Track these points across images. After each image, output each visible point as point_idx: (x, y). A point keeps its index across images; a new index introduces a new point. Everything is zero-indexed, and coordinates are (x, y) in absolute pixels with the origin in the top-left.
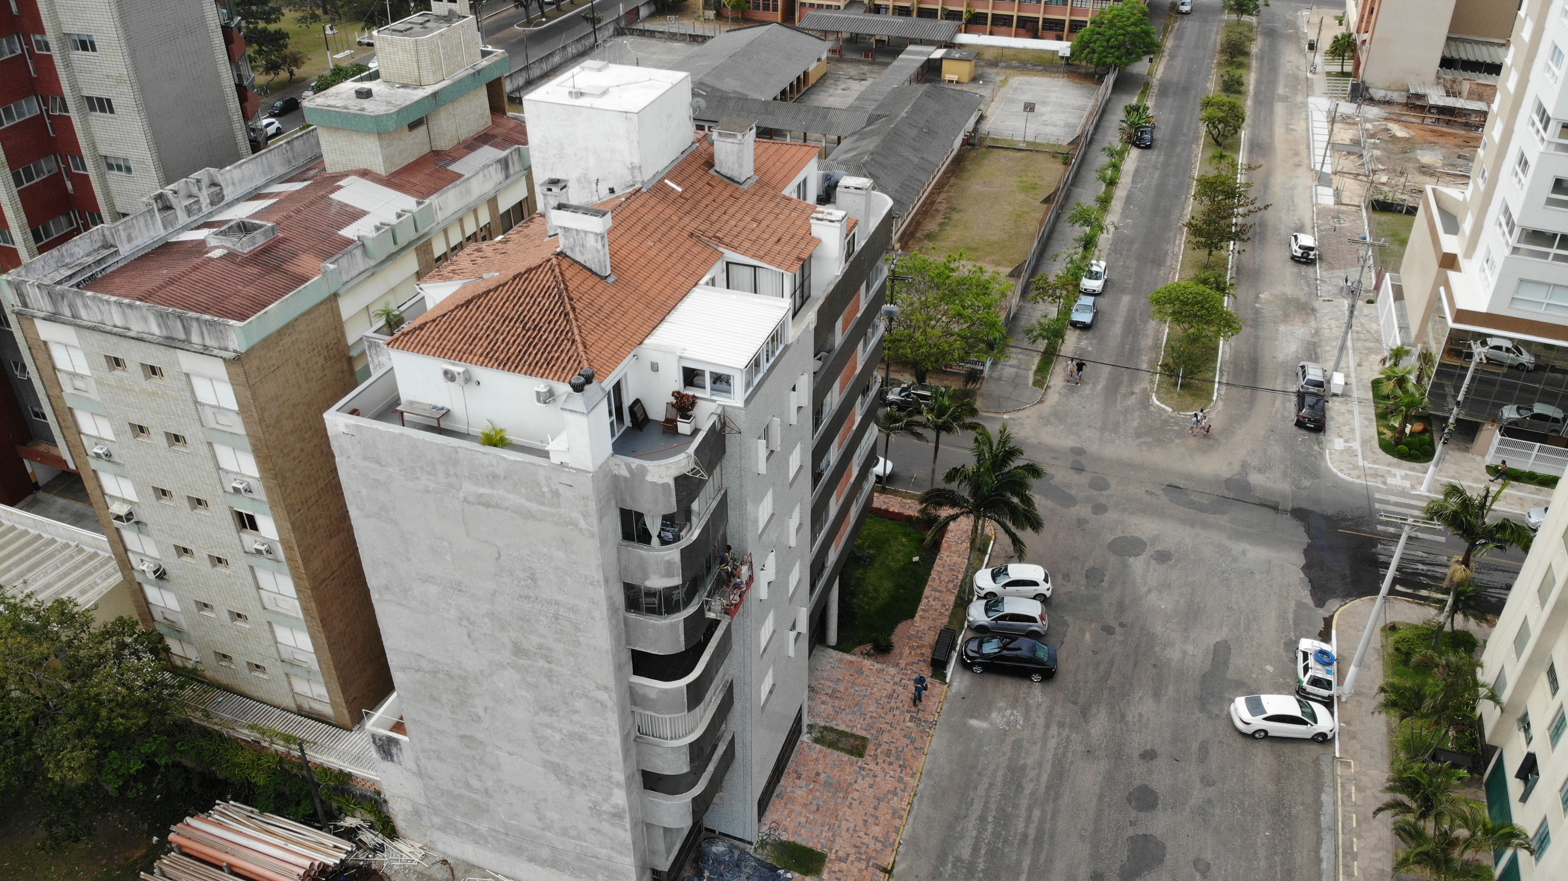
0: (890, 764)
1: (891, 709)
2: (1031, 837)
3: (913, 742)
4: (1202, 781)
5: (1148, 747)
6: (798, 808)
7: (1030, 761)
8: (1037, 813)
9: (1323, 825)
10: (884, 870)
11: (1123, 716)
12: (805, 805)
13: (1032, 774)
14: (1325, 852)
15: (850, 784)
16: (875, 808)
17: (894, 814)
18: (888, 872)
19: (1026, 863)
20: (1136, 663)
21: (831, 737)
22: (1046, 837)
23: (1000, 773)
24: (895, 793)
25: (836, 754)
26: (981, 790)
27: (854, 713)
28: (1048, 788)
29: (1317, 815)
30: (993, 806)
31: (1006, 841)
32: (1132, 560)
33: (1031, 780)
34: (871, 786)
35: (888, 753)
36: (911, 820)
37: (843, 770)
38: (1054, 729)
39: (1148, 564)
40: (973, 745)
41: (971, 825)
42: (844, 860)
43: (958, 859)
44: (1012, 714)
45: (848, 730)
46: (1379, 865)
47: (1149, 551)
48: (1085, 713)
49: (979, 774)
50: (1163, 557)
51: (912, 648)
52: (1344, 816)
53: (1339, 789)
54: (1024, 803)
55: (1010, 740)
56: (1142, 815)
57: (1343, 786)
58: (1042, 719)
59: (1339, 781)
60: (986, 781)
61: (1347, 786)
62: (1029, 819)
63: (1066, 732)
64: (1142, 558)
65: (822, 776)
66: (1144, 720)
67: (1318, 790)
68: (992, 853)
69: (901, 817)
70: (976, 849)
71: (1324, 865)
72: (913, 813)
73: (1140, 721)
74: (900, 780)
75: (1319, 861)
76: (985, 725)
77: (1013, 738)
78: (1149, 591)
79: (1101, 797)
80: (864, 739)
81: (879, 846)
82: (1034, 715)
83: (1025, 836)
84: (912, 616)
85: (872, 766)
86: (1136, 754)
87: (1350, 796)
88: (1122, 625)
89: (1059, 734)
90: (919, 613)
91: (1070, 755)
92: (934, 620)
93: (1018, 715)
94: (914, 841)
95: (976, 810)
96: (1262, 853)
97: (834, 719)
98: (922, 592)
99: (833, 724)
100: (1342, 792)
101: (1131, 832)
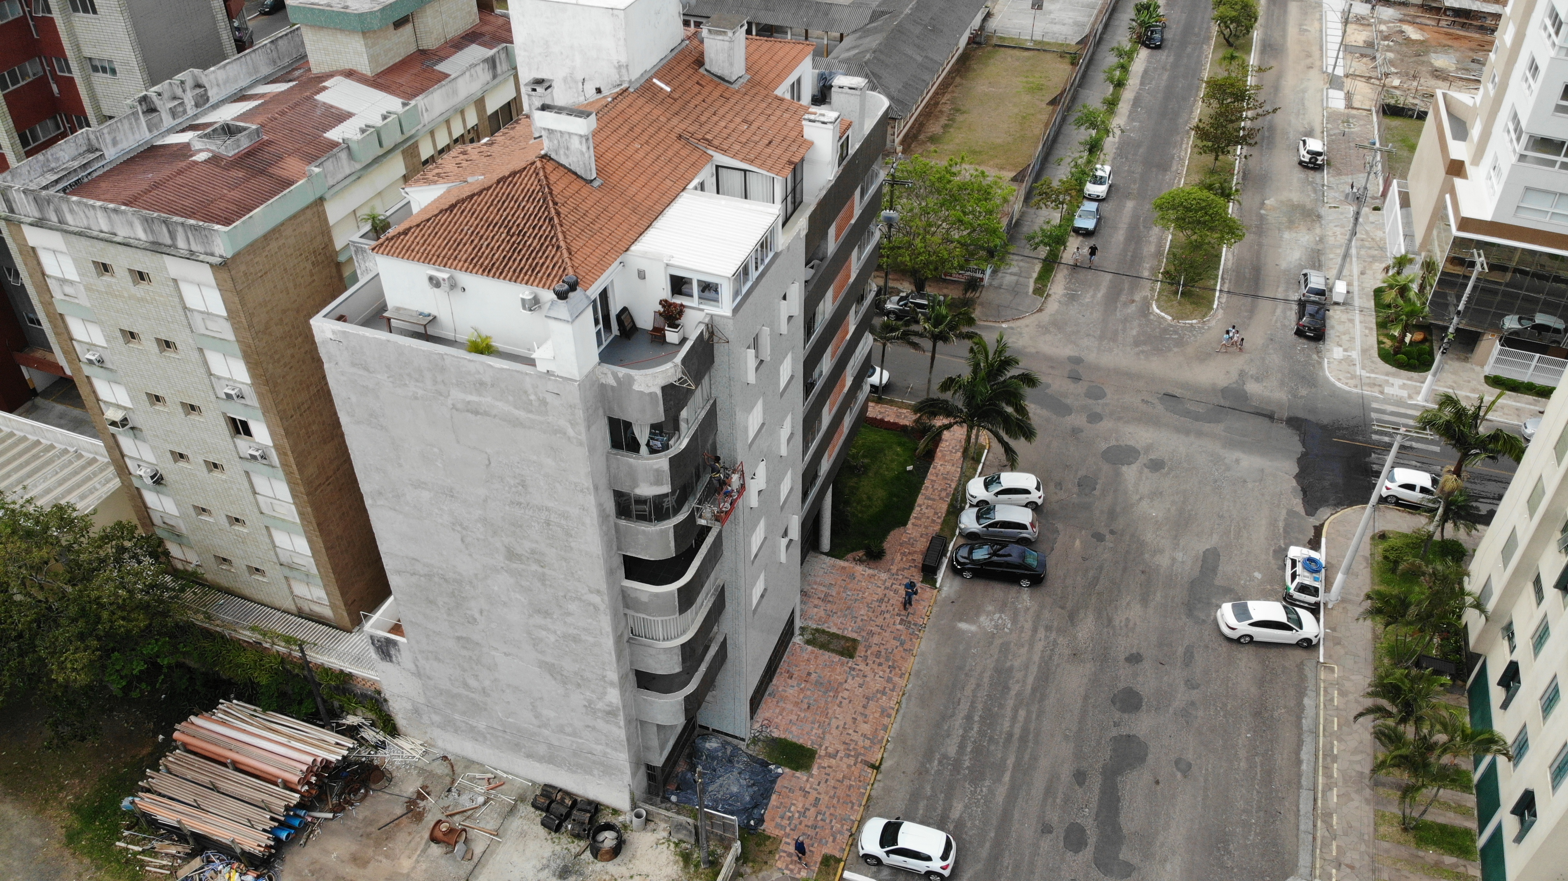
0: (880, 664)
1: (882, 613)
2: (1016, 736)
3: (902, 644)
4: (1186, 684)
5: (1134, 651)
6: (789, 706)
7: (1017, 663)
8: (1022, 713)
9: (1305, 728)
10: (873, 766)
11: (1110, 620)
12: (796, 704)
13: (1019, 675)
14: (1306, 754)
15: (841, 684)
16: (864, 707)
17: (882, 712)
18: (876, 768)
19: (1011, 761)
20: (1125, 570)
21: (823, 639)
22: (1031, 737)
23: (987, 674)
24: (883, 693)
25: (827, 655)
26: (968, 692)
27: (845, 616)
28: (1034, 690)
29: (1299, 718)
30: (980, 706)
31: (991, 739)
32: (1125, 468)
33: (1018, 682)
34: (860, 686)
35: (878, 654)
36: (899, 718)
37: (834, 670)
38: (1041, 634)
39: (1141, 473)
40: (961, 647)
41: (958, 722)
42: (834, 756)
43: (945, 756)
44: (1000, 617)
45: (839, 632)
46: (1358, 768)
47: (1143, 459)
48: (1072, 617)
49: (966, 674)
50: (1156, 465)
51: (904, 554)
52: (1325, 719)
53: (1322, 693)
54: (1010, 703)
55: (998, 642)
56: (1126, 716)
57: (1325, 691)
58: (1030, 623)
59: (1322, 685)
60: (973, 682)
61: (1329, 690)
62: (1014, 718)
63: (1053, 635)
64: (1134, 467)
65: (813, 676)
66: (1131, 625)
67: (1301, 693)
68: (978, 751)
69: (889, 716)
70: (962, 747)
71: (1304, 767)
72: (901, 712)
73: (1127, 626)
74: (889, 680)
75: (1299, 762)
76: (973, 628)
77: (1001, 641)
78: (1141, 499)
79: (1086, 698)
80: (854, 641)
81: (867, 743)
82: (1021, 619)
83: (1010, 735)
84: (905, 524)
85: (862, 666)
86: (1122, 657)
87: (1332, 700)
88: (1112, 532)
89: (1046, 637)
90: (912, 521)
91: (1056, 658)
92: (926, 527)
93: (1006, 619)
94: (901, 738)
95: (964, 708)
96: (1242, 753)
97: (825, 622)
98: (915, 501)
99: (825, 627)
100: (1325, 696)
101: (1114, 732)
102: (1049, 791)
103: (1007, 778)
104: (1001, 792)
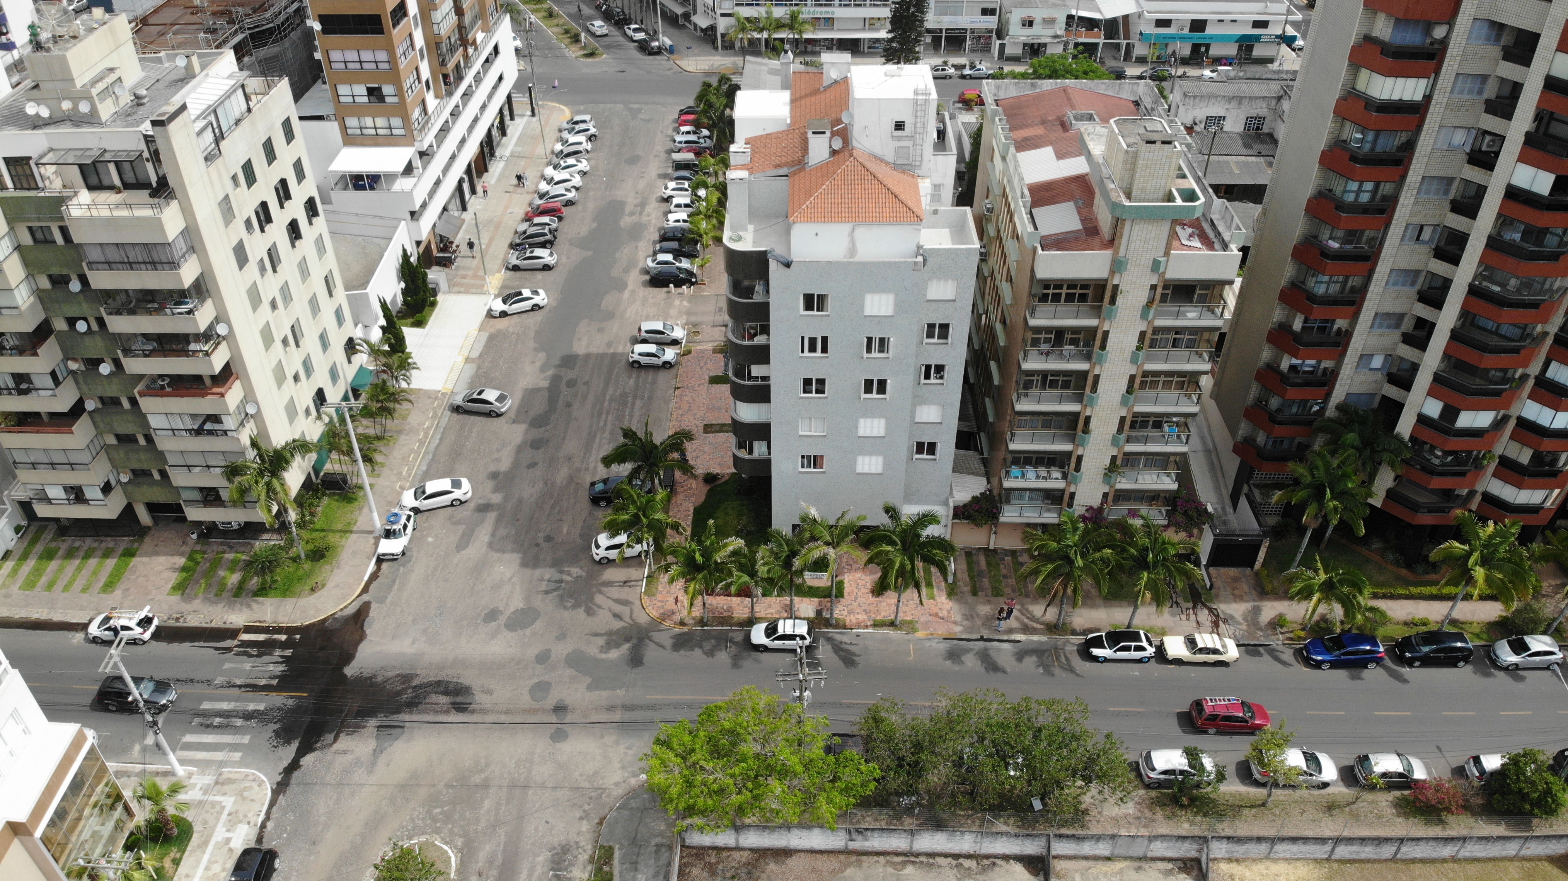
1: (695, 451)
5: (532, 470)
7: (606, 447)
8: (601, 424)
10: (679, 388)
11: (546, 483)
15: (708, 412)
16: (691, 407)
17: (680, 408)
18: (677, 389)
19: (606, 404)
20: (531, 518)
21: (727, 428)
24: (682, 415)
25: (720, 422)
27: (718, 443)
28: (595, 436)
29: (433, 459)
31: (618, 410)
32: (521, 605)
33: (604, 438)
34: (696, 415)
36: (670, 410)
37: (714, 417)
38: (591, 466)
39: (507, 605)
41: (637, 414)
42: (700, 385)
43: (642, 399)
45: (718, 435)
46: (407, 437)
47: (502, 619)
48: (570, 479)
50: (492, 615)
51: (691, 488)
52: (417, 460)
54: (609, 427)
57: (410, 475)
58: (598, 470)
59: (411, 478)
61: (408, 476)
62: (606, 421)
63: (583, 466)
64: (512, 609)
65: (725, 412)
68: (625, 404)
69: (676, 408)
70: (633, 404)
72: (670, 413)
78: (510, 579)
79: (564, 439)
80: (707, 433)
81: (684, 394)
84: (696, 509)
85: (698, 423)
86: (540, 465)
87: (408, 470)
88: (538, 545)
92: (680, 511)
94: (667, 402)
95: (635, 420)
96: (474, 434)
97: (728, 437)
100: (412, 472)
101: (548, 427)
102: (585, 397)
103: (608, 397)
104: (611, 391)
